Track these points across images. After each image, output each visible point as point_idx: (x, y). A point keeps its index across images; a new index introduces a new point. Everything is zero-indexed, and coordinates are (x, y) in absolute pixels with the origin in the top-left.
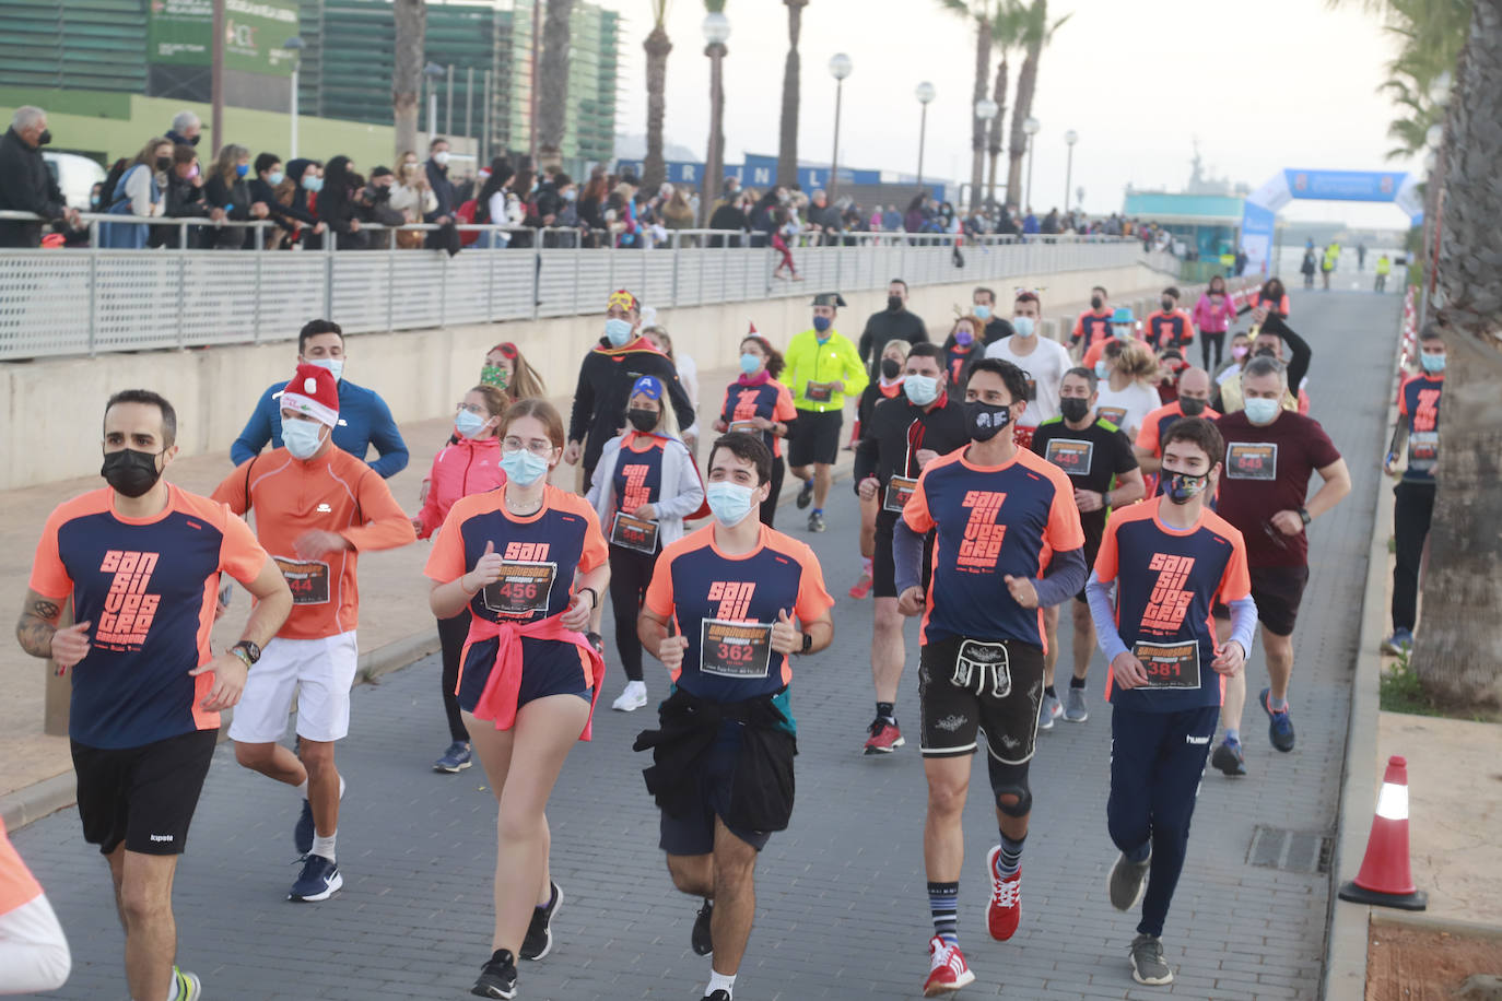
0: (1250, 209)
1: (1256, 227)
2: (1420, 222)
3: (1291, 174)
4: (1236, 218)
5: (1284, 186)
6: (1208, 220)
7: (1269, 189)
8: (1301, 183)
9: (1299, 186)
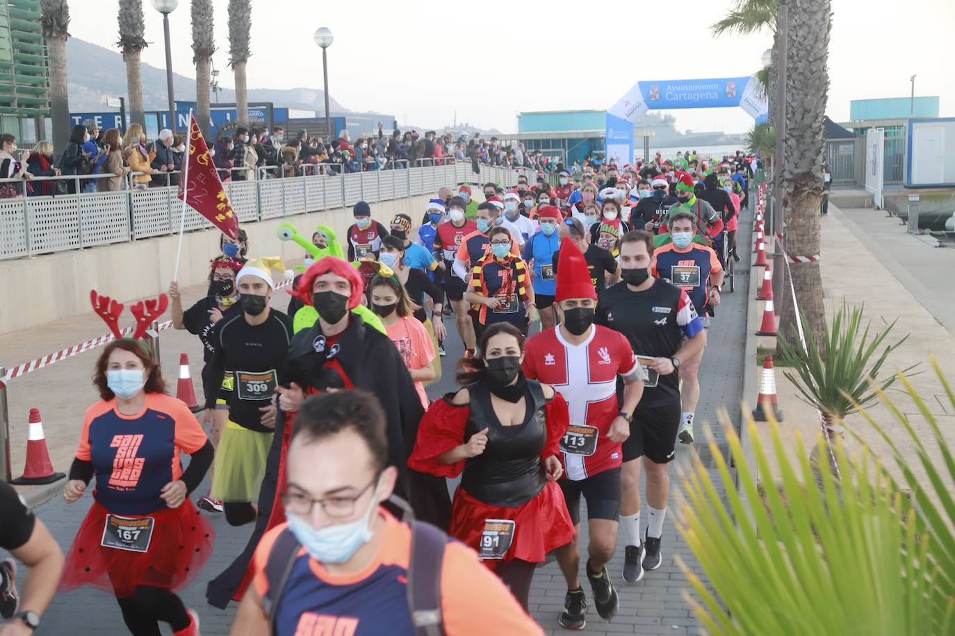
0: (611, 120)
1: (616, 137)
2: (765, 119)
3: (644, 86)
4: (600, 131)
5: (639, 97)
6: (577, 133)
7: (628, 102)
8: (654, 94)
9: (652, 96)
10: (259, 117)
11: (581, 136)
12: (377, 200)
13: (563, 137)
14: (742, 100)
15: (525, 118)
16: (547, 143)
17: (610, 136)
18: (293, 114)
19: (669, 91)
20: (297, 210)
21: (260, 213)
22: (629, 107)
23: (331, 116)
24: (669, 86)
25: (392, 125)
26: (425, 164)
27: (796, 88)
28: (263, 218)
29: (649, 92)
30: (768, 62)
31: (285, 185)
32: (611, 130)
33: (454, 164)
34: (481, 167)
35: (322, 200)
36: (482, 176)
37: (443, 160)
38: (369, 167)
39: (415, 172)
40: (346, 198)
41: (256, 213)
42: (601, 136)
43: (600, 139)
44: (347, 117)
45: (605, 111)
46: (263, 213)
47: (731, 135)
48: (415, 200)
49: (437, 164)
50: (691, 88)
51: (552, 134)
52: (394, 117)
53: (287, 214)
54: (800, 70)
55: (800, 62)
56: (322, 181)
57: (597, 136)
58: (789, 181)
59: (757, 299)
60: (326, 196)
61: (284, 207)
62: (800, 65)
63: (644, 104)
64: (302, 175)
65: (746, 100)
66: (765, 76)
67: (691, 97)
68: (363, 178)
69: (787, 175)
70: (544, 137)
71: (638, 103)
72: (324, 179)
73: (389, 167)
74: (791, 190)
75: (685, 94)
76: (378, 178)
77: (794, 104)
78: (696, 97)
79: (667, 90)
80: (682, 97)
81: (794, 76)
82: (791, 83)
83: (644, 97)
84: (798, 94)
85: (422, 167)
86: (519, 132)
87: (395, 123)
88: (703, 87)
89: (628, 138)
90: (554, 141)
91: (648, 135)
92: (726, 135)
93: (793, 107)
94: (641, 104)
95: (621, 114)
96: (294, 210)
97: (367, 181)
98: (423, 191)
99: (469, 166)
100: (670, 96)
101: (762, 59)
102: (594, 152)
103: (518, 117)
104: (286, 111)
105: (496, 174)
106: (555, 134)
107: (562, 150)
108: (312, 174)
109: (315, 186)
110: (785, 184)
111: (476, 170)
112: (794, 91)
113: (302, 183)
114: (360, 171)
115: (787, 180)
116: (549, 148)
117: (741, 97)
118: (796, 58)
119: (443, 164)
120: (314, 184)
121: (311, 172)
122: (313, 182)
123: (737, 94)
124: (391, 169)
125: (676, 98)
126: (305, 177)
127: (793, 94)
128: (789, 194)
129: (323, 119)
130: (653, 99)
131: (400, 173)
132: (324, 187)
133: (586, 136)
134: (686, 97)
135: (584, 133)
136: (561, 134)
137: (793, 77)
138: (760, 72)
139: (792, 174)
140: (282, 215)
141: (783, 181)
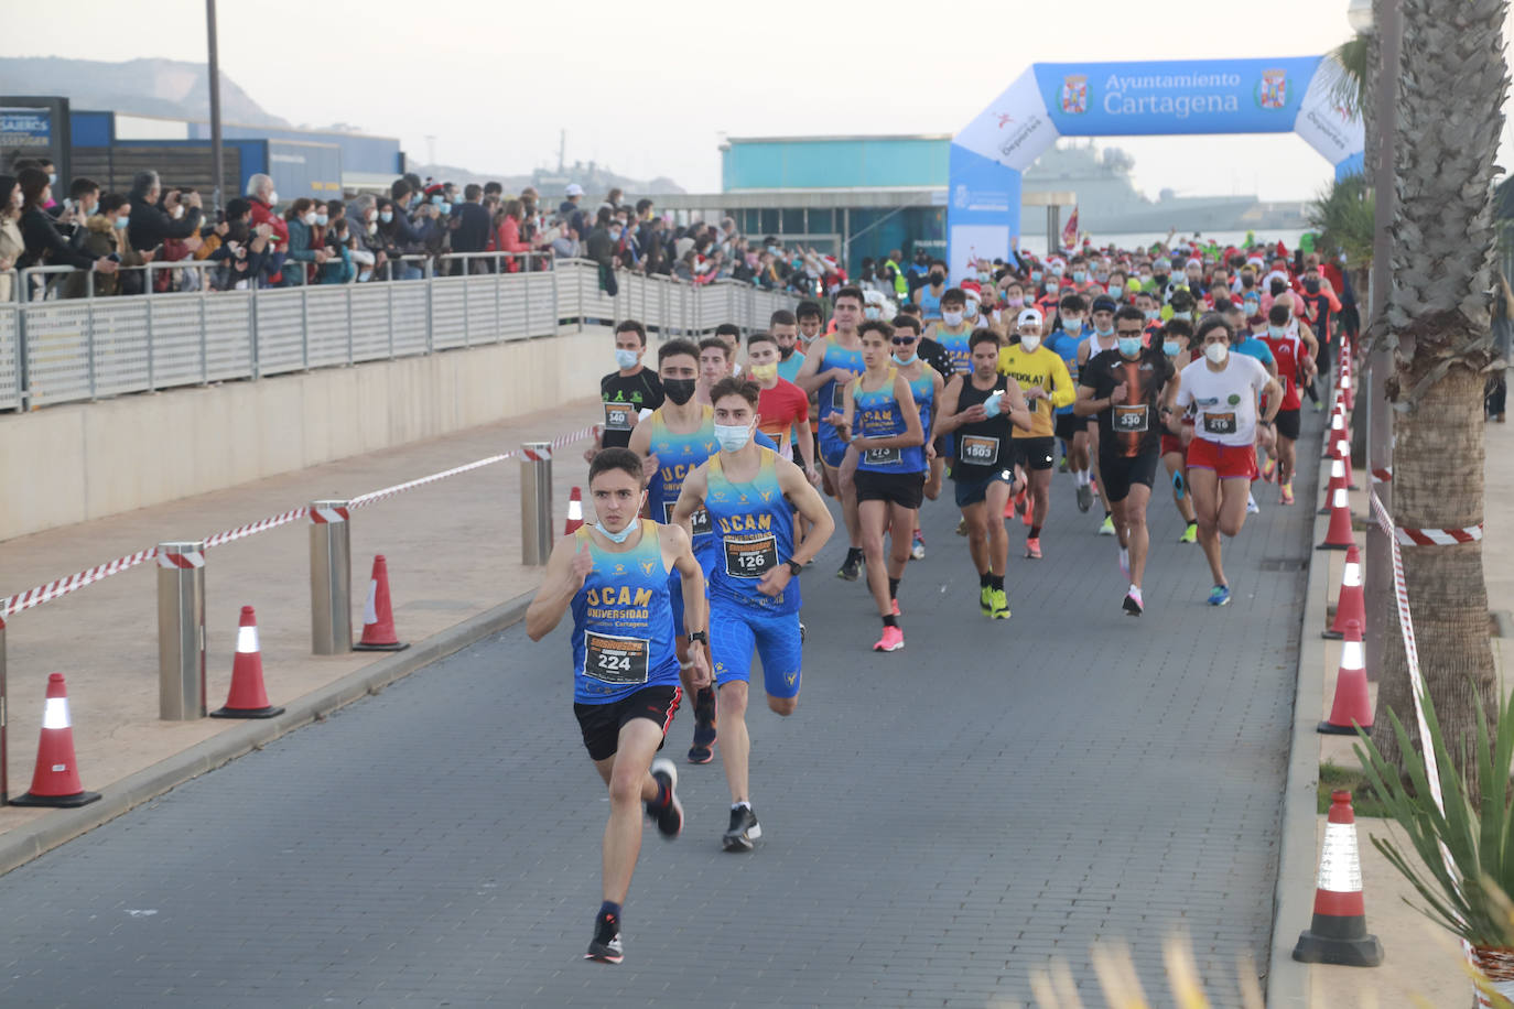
3: (1048, 75)
4: (935, 191)
5: (1034, 105)
6: (875, 195)
7: (1005, 119)
8: (1074, 98)
9: (1069, 103)
10: (34, 133)
11: (884, 203)
12: (345, 360)
13: (838, 203)
14: (1301, 118)
15: (738, 151)
16: (794, 219)
17: (959, 203)
18: (128, 128)
19: (1112, 88)
20: (128, 382)
21: (24, 388)
22: (1009, 128)
23: (225, 135)
24: (1113, 80)
25: (392, 163)
26: (474, 268)
27: (1420, 94)
28: (33, 403)
29: (1061, 87)
30: (1366, 21)
31: (97, 316)
32: (961, 189)
33: (552, 269)
34: (623, 278)
35: (196, 358)
36: (624, 300)
37: (522, 258)
38: (322, 275)
39: (446, 286)
40: (261, 353)
41: (12, 390)
42: (935, 203)
43: (933, 210)
44: (272, 141)
45: (946, 140)
46: (33, 389)
47: (1278, 205)
48: (444, 359)
49: (507, 267)
50: (1170, 82)
51: (809, 195)
52: (396, 143)
53: (100, 392)
54: (1433, 48)
55: (1433, 26)
56: (196, 309)
57: (924, 203)
58: (1403, 333)
59: (1325, 637)
60: (209, 347)
61: (92, 376)
62: (1434, 36)
63: (1048, 126)
64: (142, 291)
65: (1312, 116)
66: (1357, 57)
67: (1170, 106)
68: (309, 301)
69: (1397, 318)
70: (790, 204)
71: (1033, 117)
72: (201, 303)
73: (379, 274)
74: (1407, 357)
75: (1153, 99)
76: (349, 303)
77: (1416, 135)
78: (1182, 104)
79: (1108, 86)
80: (1147, 106)
81: (1418, 62)
82: (1409, 81)
83: (1047, 106)
84: (1427, 110)
85: (466, 277)
86: (726, 186)
87: (401, 158)
88: (1200, 81)
89: (1004, 208)
90: (813, 212)
91: (1059, 201)
92: (1265, 205)
93: (1413, 144)
94: (1039, 122)
95: (987, 146)
96: (120, 383)
97: (318, 309)
98: (466, 338)
99: (591, 276)
100: (1114, 103)
101: (1349, 12)
102: (918, 243)
103: (723, 149)
104: (108, 119)
105: (661, 297)
106: (815, 195)
107: (836, 237)
108: (170, 290)
109: (178, 320)
110: (1393, 340)
111: (609, 285)
112: (1415, 101)
113: (142, 312)
114: (300, 284)
115: (1398, 331)
116: (800, 231)
117: (1299, 109)
118: (1422, 18)
119: (522, 270)
120: (176, 315)
121: (165, 283)
122: (174, 310)
123: (1288, 100)
124: (384, 278)
125: (1132, 107)
126: (150, 296)
127: (1413, 111)
128: (1402, 367)
129: (203, 143)
130: (1071, 110)
131: (407, 292)
132: (202, 323)
133: (896, 203)
134: (1157, 105)
135: (893, 195)
136: (832, 195)
137: (1415, 64)
138: (1346, 48)
139: (1409, 314)
140: (86, 394)
141: (1388, 333)
